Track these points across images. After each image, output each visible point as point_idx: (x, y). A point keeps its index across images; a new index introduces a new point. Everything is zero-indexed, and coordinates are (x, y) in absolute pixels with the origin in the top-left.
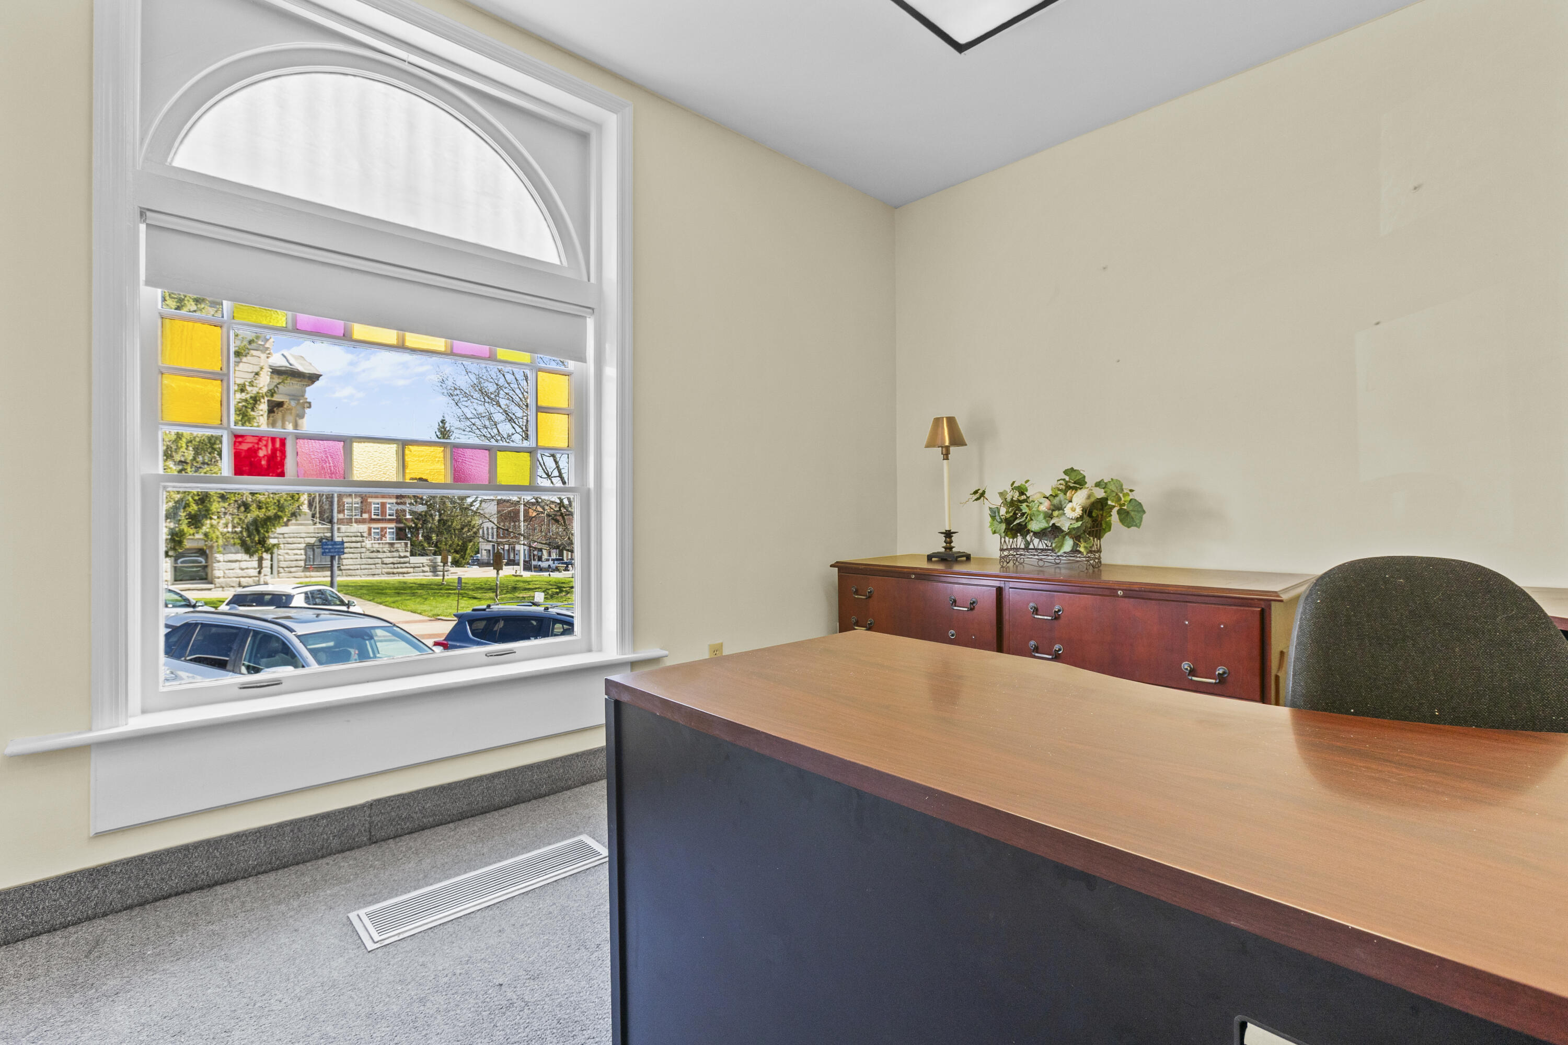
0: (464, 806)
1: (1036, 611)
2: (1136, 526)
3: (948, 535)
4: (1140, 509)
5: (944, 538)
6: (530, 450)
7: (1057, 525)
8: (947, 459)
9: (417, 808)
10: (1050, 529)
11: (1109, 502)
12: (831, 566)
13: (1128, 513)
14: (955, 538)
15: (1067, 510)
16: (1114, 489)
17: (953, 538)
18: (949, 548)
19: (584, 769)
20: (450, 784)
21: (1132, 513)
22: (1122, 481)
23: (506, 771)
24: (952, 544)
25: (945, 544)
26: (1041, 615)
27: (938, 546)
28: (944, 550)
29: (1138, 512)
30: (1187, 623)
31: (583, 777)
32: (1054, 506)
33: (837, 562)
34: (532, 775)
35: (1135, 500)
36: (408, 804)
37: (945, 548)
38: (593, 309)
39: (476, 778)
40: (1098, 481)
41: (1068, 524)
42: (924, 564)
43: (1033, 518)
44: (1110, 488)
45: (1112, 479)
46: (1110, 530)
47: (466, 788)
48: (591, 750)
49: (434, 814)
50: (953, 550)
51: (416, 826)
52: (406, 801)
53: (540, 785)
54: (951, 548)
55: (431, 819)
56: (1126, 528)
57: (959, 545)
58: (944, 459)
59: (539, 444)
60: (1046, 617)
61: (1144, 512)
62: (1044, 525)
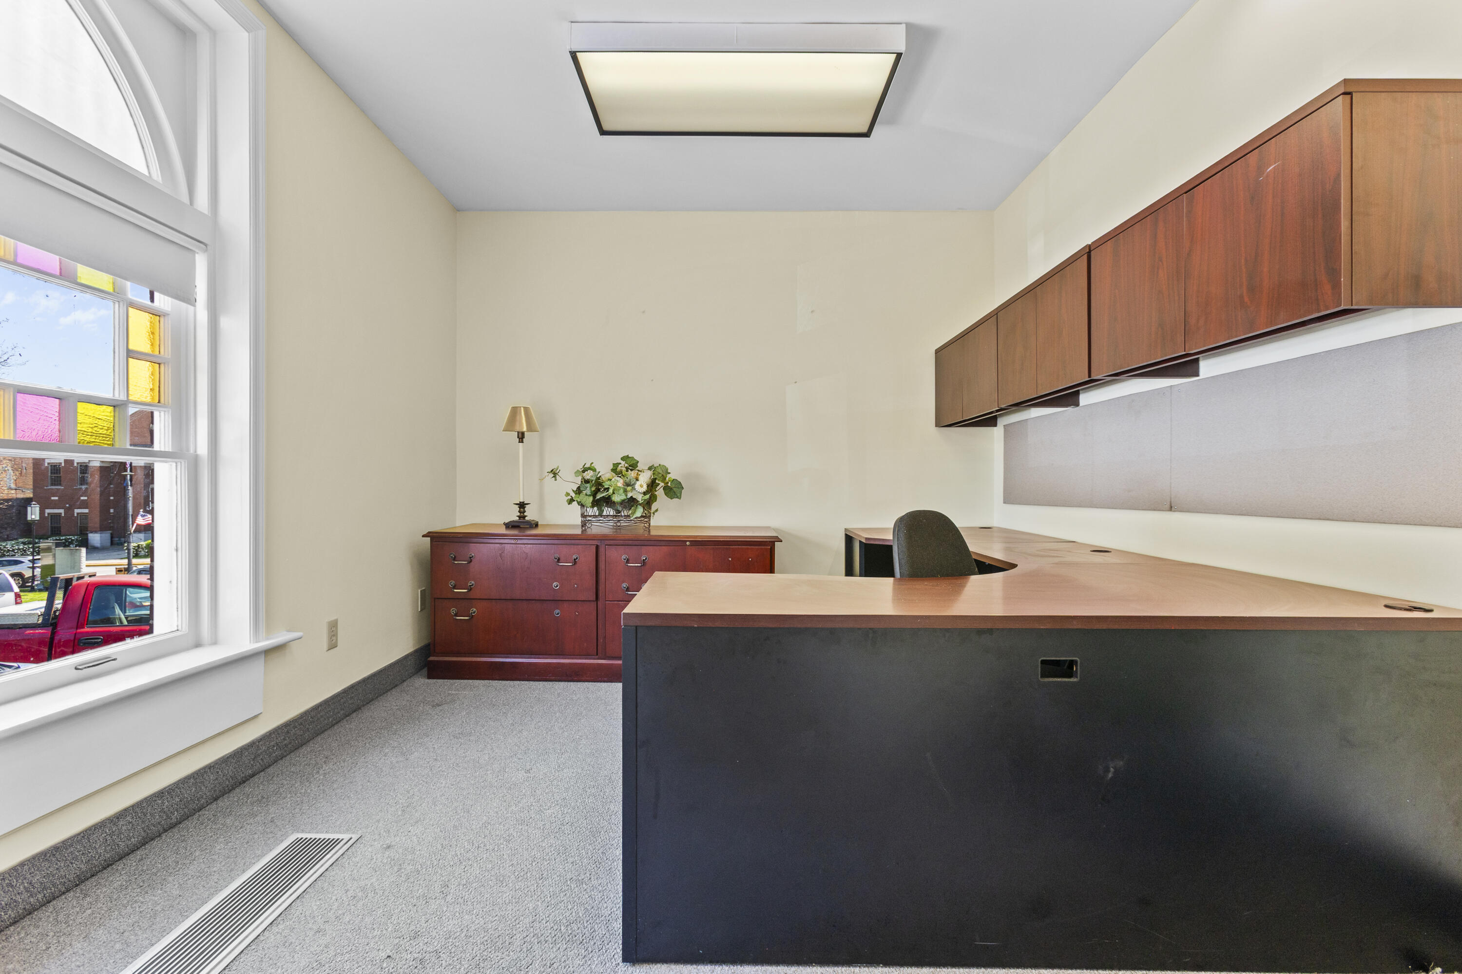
0: (82, 866)
1: (628, 561)
2: (677, 497)
3: (522, 506)
4: (680, 486)
5: (518, 509)
6: (115, 403)
7: (633, 497)
8: (522, 442)
9: (21, 887)
10: (626, 501)
11: (657, 481)
12: (423, 536)
13: (671, 489)
14: (527, 508)
15: (637, 486)
16: (661, 472)
17: (526, 509)
18: (522, 517)
19: (216, 782)
20: (64, 842)
21: (674, 489)
22: (667, 466)
23: (133, 806)
24: (525, 514)
25: (519, 514)
26: (631, 563)
27: (513, 515)
28: (518, 518)
29: (678, 488)
30: (730, 559)
31: (215, 791)
32: (626, 483)
33: (429, 532)
34: (162, 803)
35: (676, 480)
36: (10, 885)
37: (520, 517)
38: (206, 245)
39: (97, 824)
40: (651, 465)
41: (641, 497)
42: (503, 531)
43: (615, 492)
44: (658, 471)
45: (660, 465)
46: (656, 501)
47: (85, 841)
48: (223, 757)
49: (45, 888)
50: (526, 518)
51: (21, 911)
52: (7, 881)
53: (171, 812)
54: (524, 517)
55: (40, 896)
56: (670, 499)
57: (531, 514)
58: (519, 442)
59: (131, 398)
60: (636, 565)
61: (683, 488)
62: (623, 497)
